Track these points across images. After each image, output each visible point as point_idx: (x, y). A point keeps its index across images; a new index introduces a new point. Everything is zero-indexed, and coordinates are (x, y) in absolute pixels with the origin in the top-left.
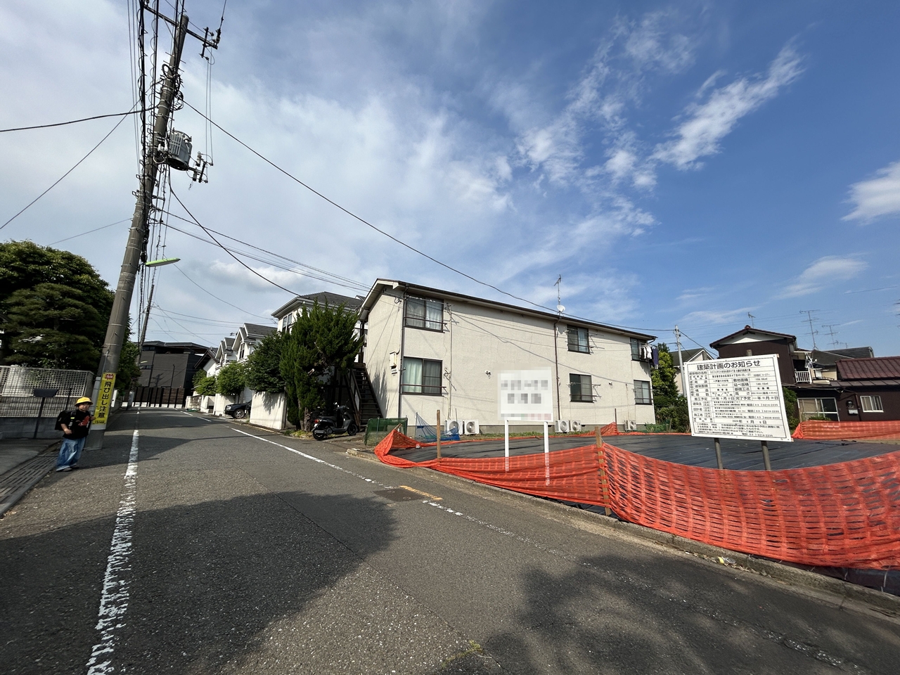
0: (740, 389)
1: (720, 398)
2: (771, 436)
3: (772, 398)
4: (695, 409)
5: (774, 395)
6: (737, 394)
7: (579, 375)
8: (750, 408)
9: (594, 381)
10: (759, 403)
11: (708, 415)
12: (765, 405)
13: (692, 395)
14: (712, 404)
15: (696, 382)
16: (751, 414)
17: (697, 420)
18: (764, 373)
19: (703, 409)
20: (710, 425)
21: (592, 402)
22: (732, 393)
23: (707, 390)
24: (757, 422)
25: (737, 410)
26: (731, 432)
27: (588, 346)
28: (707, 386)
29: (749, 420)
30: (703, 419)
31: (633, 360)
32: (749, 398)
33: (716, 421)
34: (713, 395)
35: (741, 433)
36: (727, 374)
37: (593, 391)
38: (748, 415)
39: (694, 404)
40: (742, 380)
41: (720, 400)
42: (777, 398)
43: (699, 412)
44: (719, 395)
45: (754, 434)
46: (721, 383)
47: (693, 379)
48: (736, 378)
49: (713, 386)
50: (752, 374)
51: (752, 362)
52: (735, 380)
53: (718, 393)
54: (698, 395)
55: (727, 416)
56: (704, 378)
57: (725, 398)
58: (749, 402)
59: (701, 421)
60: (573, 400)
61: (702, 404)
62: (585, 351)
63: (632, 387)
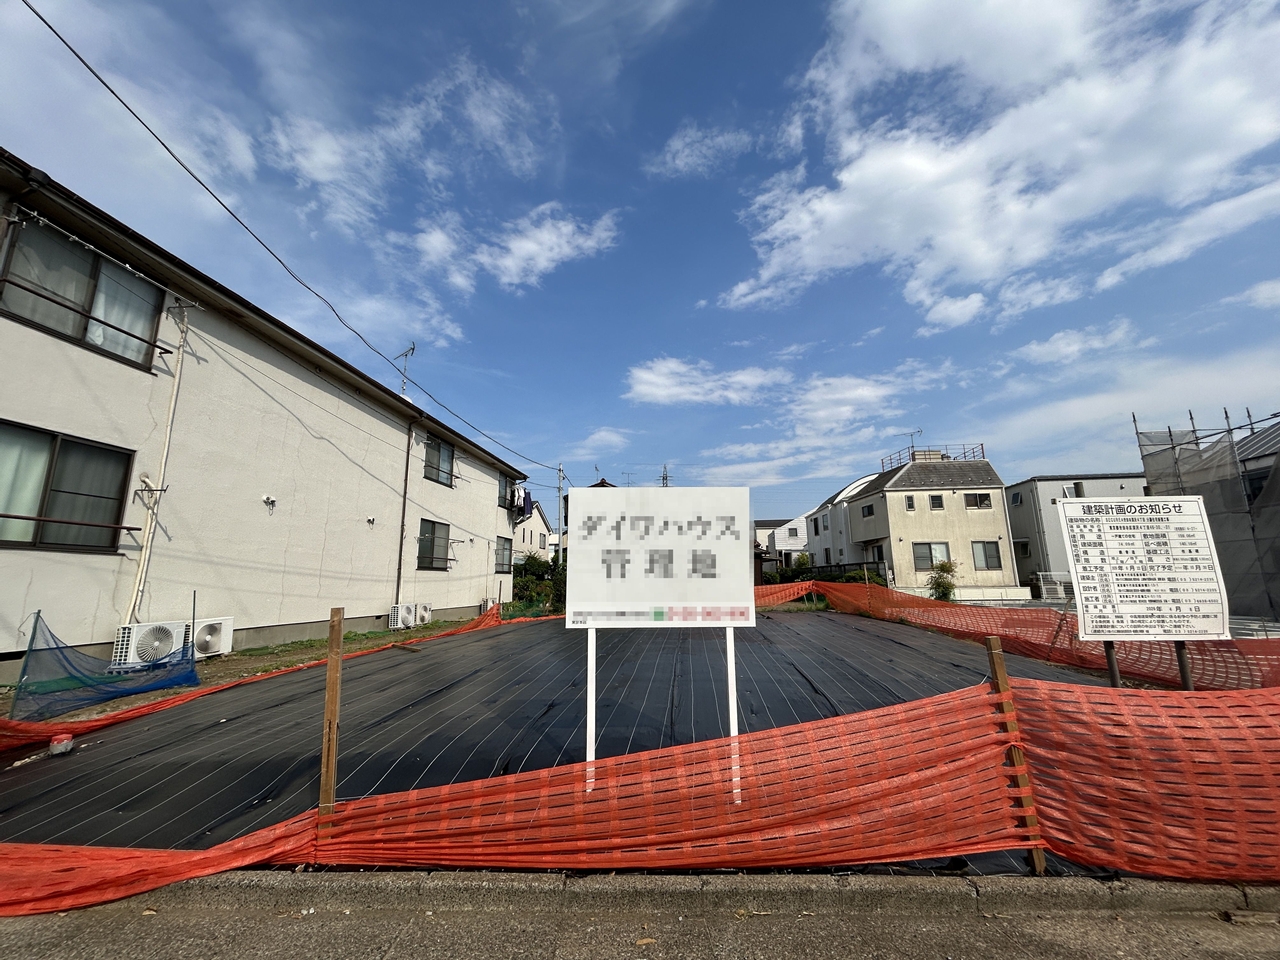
0: (1155, 552)
1: (1124, 566)
2: (1205, 632)
3: (1205, 567)
4: (1085, 589)
5: (1207, 563)
6: (1150, 560)
7: (434, 523)
8: (1173, 585)
9: (454, 534)
10: (1187, 575)
11: (1108, 599)
12: (1195, 580)
13: (1078, 561)
14: (1112, 578)
15: (1083, 536)
16: (1175, 596)
17: (1091, 608)
18: (1190, 526)
19: (1098, 588)
20: (1112, 619)
21: (445, 569)
22: (1143, 559)
23: (1102, 553)
24: (1185, 609)
25: (1152, 589)
26: (1145, 629)
27: (451, 474)
28: (1101, 544)
29: (1174, 606)
30: (1100, 607)
31: (499, 506)
32: (1170, 568)
33: (1123, 609)
34: (1113, 562)
35: (1161, 631)
36: (1132, 524)
37: (450, 551)
38: (1171, 596)
39: (1083, 578)
40: (1157, 536)
41: (1124, 570)
42: (1212, 568)
43: (1091, 594)
44: (1122, 562)
45: (1182, 630)
46: (1125, 540)
47: (1077, 530)
48: (1148, 532)
49: (1112, 545)
50: (1172, 527)
51: (1171, 505)
52: (1145, 535)
53: (1121, 558)
54: (1087, 560)
55: (1138, 599)
56: (1095, 530)
57: (1132, 567)
58: (1171, 575)
59: (1097, 611)
60: (420, 568)
61: (1096, 578)
62: (445, 482)
63: (494, 546)
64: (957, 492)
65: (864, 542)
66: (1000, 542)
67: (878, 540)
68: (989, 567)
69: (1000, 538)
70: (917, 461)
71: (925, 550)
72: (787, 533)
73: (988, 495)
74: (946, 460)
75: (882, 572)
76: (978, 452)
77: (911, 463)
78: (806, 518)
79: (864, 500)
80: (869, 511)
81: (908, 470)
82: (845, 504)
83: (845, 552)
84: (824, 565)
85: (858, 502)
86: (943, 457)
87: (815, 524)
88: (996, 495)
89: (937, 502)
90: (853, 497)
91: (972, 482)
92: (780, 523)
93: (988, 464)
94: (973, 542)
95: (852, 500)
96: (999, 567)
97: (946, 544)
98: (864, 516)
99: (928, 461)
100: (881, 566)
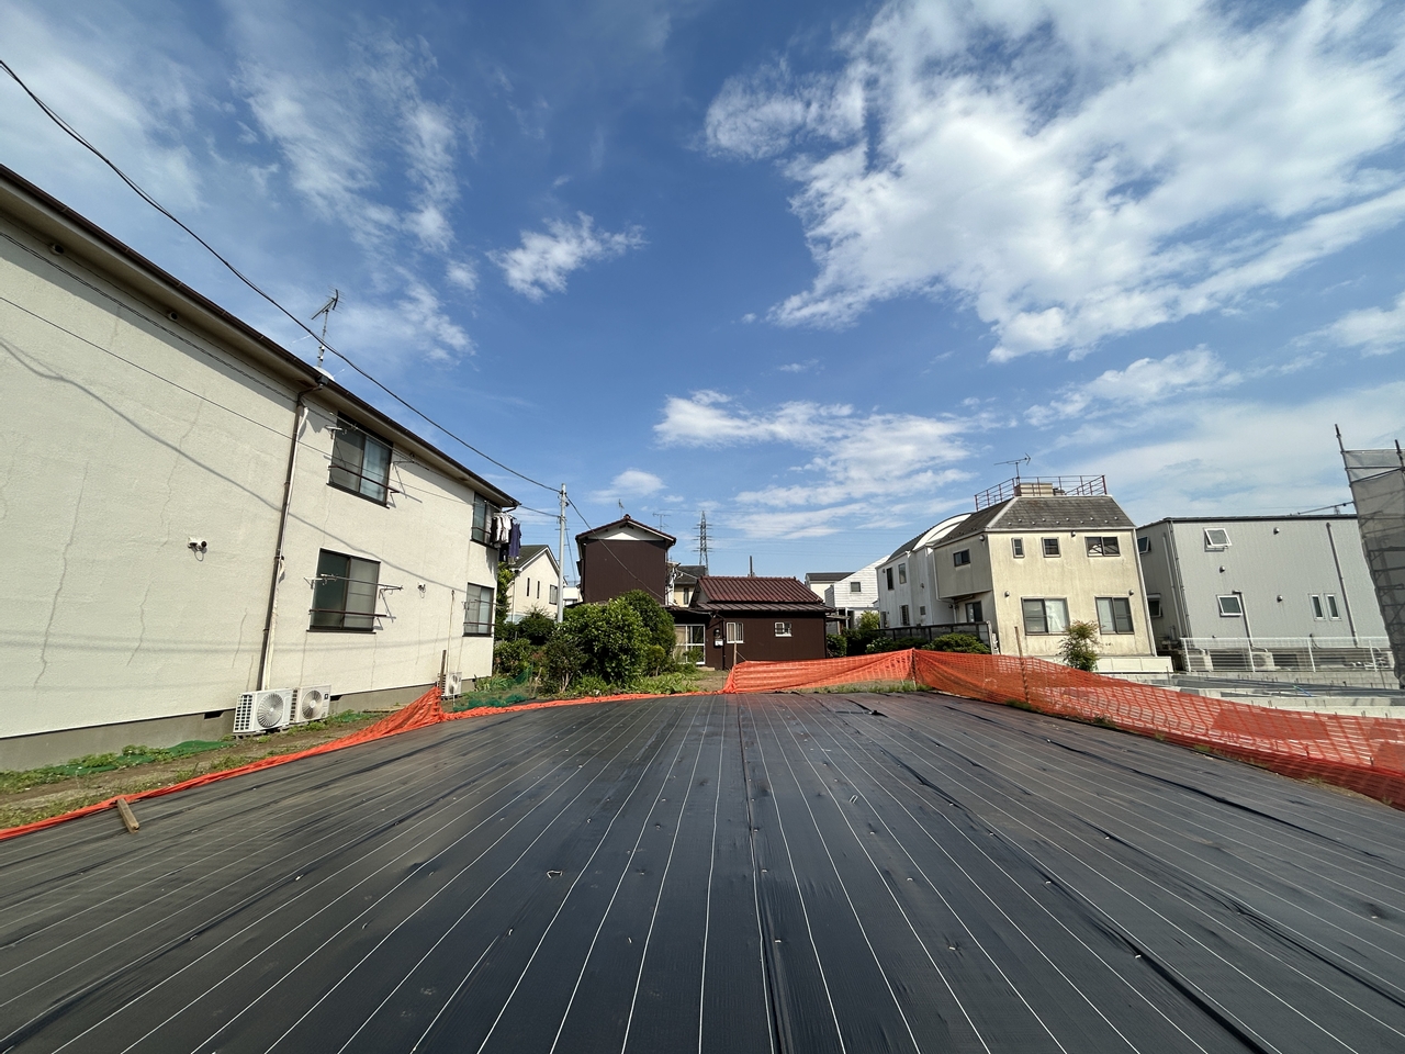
7: (348, 557)
9: (385, 577)
21: (369, 630)
27: (385, 485)
31: (473, 540)
37: (379, 602)
60: (317, 627)
62: (375, 496)
63: (462, 597)
64: (1077, 534)
65: (953, 598)
66: (1131, 599)
67: (974, 596)
68: (1117, 631)
69: (1131, 594)
70: (1023, 496)
71: (1038, 607)
72: (849, 589)
73: (1116, 538)
74: (1059, 495)
75: (983, 636)
76: (1097, 486)
77: (1016, 499)
78: (877, 569)
79: (956, 545)
80: (964, 558)
81: (1013, 506)
82: (930, 550)
83: (929, 610)
84: (900, 626)
85: (948, 547)
86: (1055, 491)
87: (888, 578)
88: (1125, 539)
89: (1052, 547)
90: (940, 541)
91: (1094, 523)
92: (840, 577)
93: (1112, 500)
94: (1097, 598)
95: (938, 545)
96: (1131, 630)
97: (1064, 601)
98: (956, 565)
99: (1036, 496)
100: (982, 628)
